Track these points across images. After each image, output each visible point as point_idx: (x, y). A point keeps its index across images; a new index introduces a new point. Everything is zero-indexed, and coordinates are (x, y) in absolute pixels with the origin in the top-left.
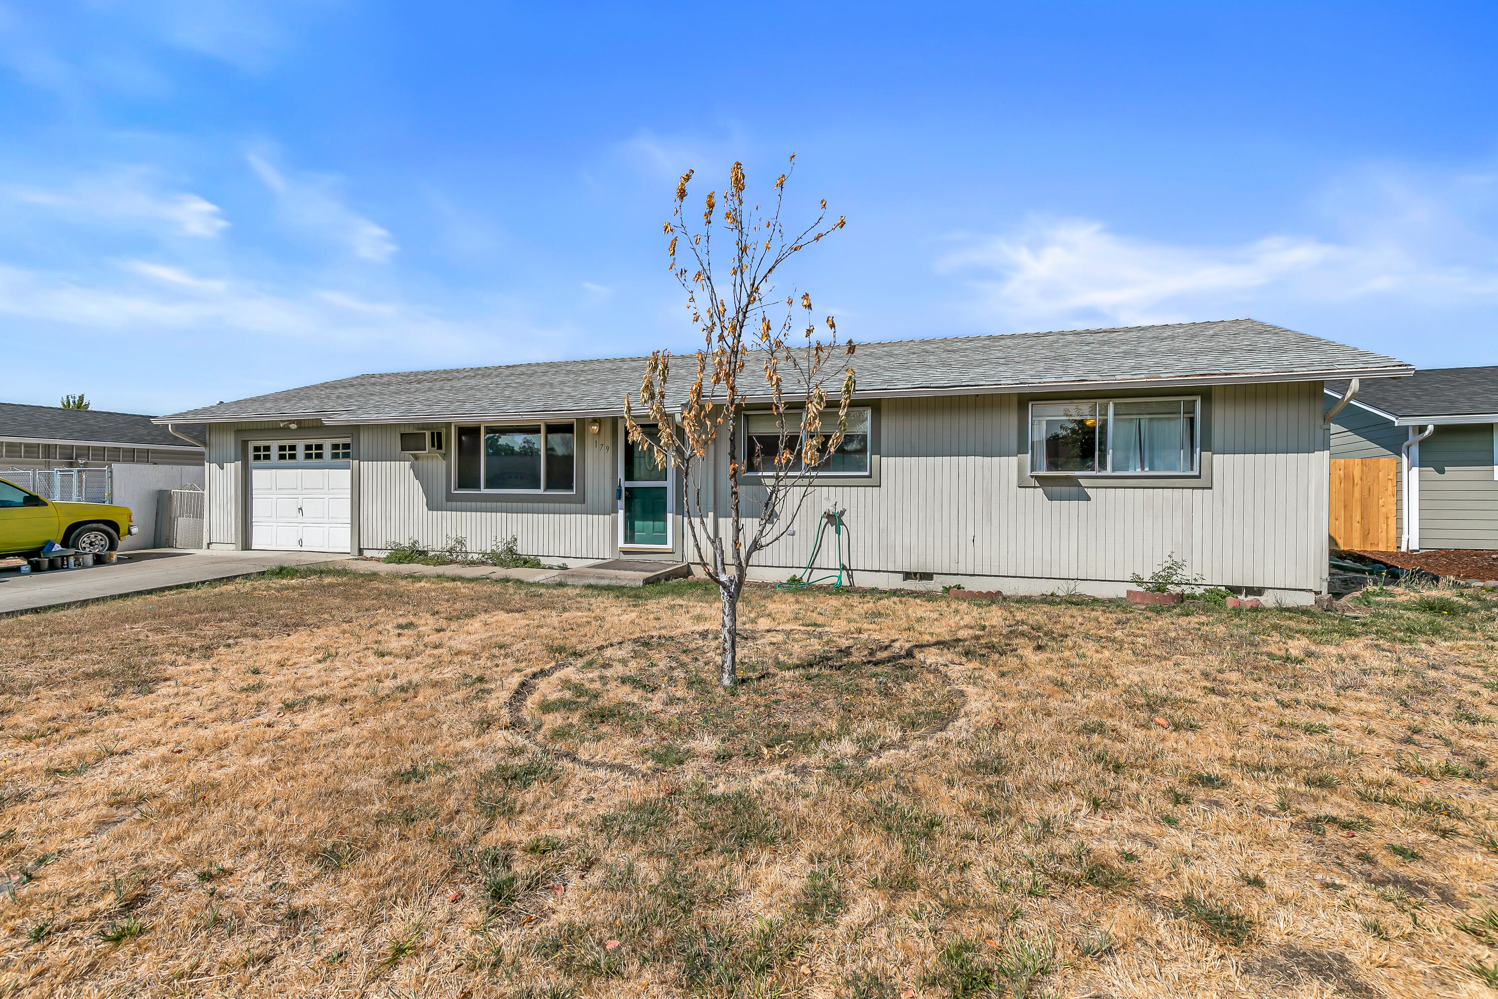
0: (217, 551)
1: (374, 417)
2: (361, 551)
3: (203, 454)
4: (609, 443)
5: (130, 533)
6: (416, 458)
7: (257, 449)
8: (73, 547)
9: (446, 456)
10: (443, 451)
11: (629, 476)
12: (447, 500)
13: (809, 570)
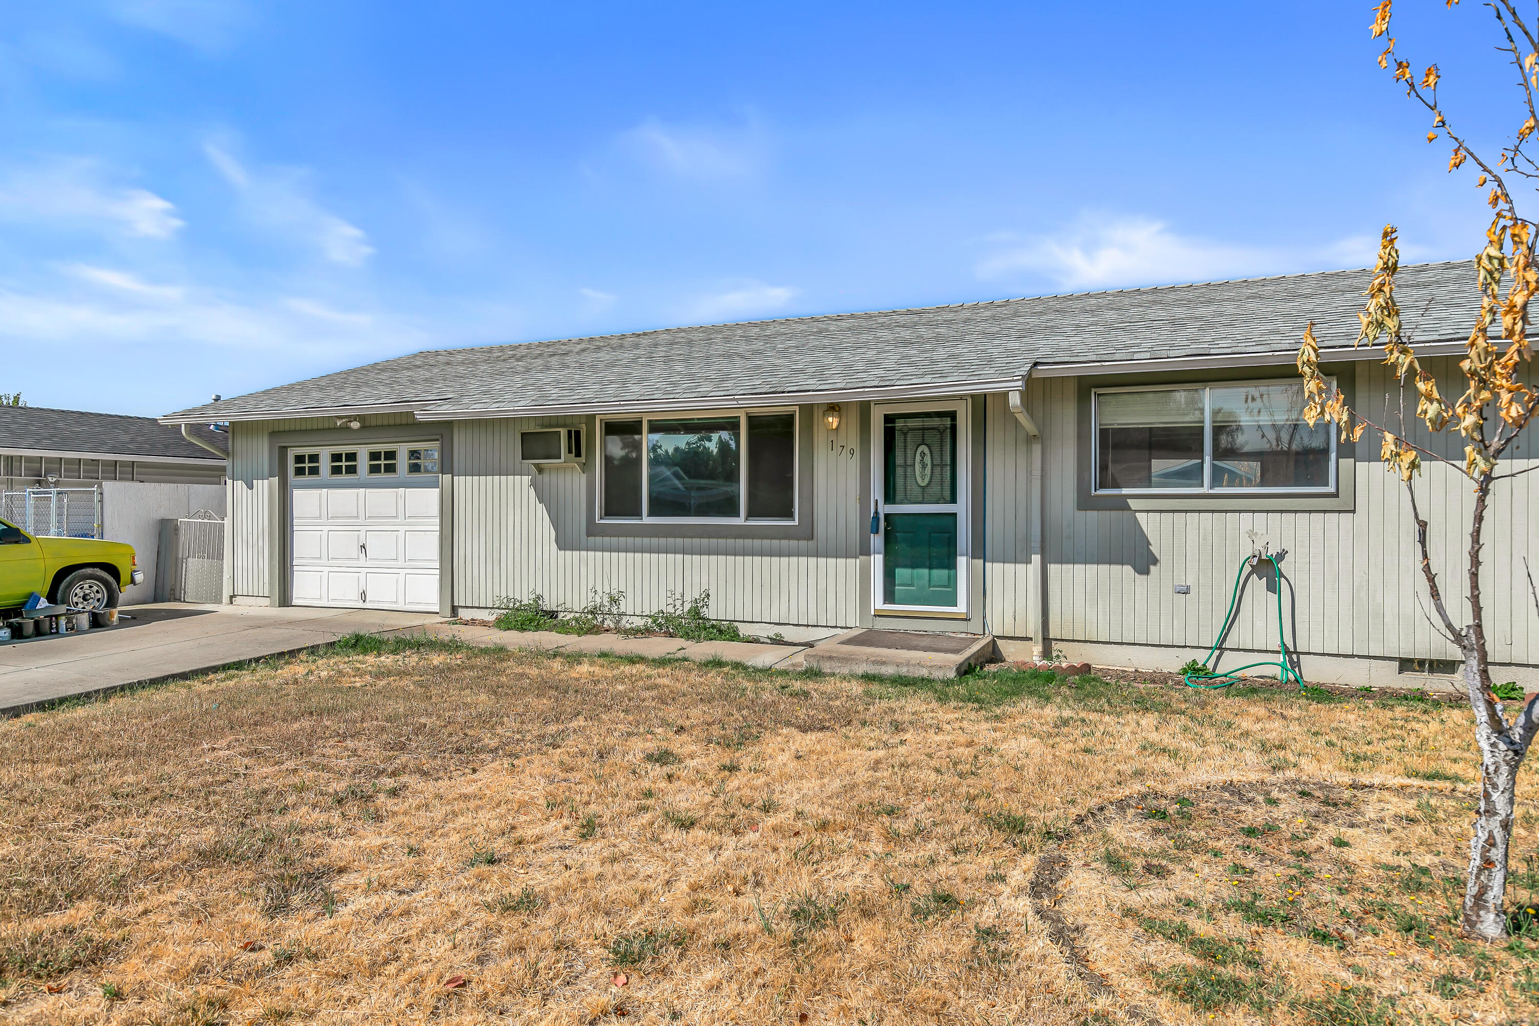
0: (246, 607)
1: (493, 407)
2: (454, 610)
3: (224, 469)
4: (854, 441)
5: (133, 581)
6: (540, 469)
7: (299, 459)
8: (63, 602)
9: (587, 467)
10: (583, 459)
11: (889, 497)
12: (588, 535)
13: (1217, 652)
